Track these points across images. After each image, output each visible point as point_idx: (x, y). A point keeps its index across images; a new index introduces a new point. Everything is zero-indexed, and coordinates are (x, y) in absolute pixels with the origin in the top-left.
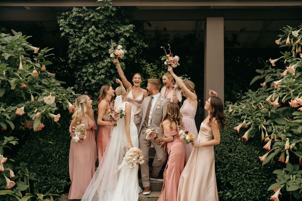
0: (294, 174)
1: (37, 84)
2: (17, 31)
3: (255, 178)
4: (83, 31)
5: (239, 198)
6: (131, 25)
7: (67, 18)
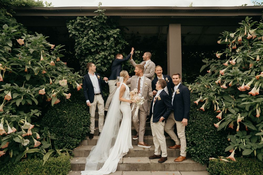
0: (244, 138)
1: (54, 70)
2: (39, 33)
3: (211, 138)
4: (85, 33)
5: (201, 153)
6: (118, 29)
7: (73, 24)
